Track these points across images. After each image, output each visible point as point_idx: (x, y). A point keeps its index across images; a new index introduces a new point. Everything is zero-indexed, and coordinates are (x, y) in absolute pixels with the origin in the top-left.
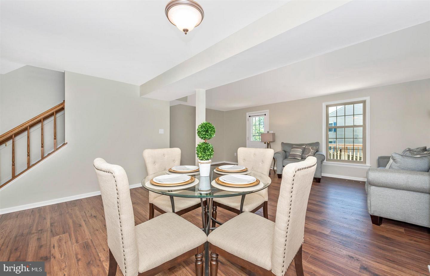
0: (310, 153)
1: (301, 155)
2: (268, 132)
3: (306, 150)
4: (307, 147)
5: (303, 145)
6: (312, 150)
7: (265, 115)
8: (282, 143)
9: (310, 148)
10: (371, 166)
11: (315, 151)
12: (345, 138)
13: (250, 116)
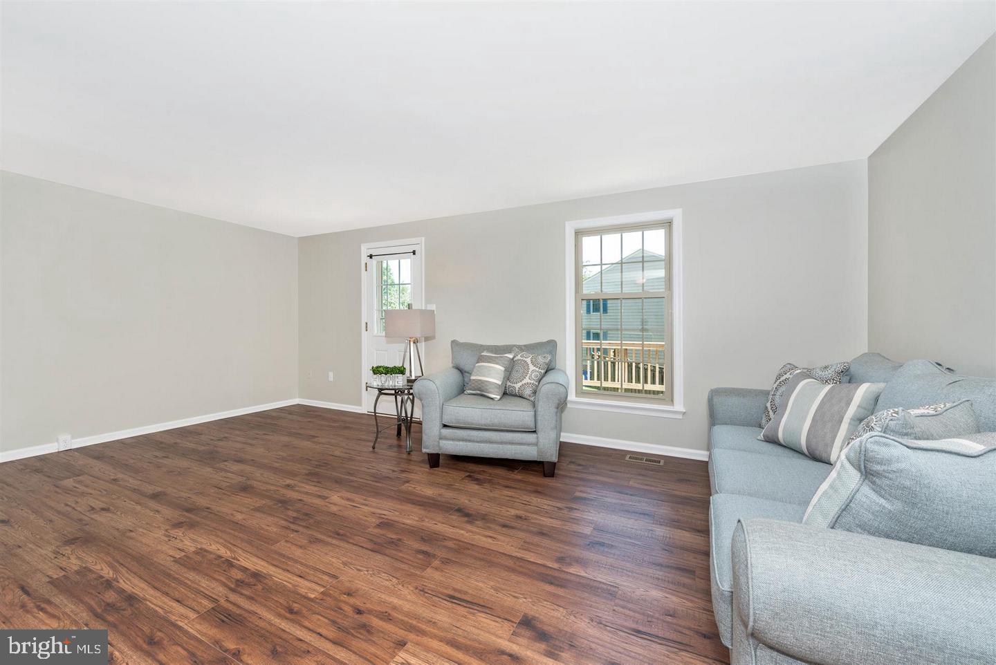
0: (527, 377)
1: (500, 383)
2: (409, 306)
3: (516, 368)
4: (519, 357)
5: (508, 349)
6: (532, 367)
7: (414, 253)
8: (454, 343)
9: (528, 360)
10: (685, 413)
11: (543, 371)
12: (621, 330)
13: (371, 256)
